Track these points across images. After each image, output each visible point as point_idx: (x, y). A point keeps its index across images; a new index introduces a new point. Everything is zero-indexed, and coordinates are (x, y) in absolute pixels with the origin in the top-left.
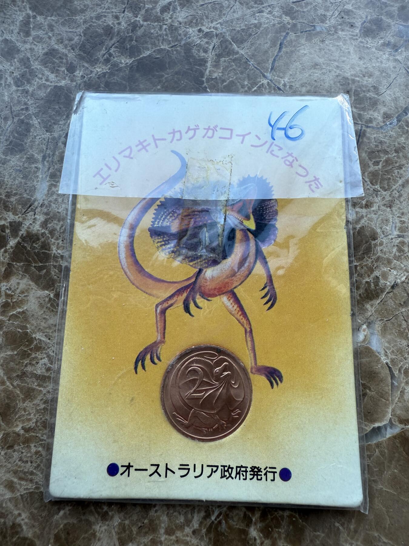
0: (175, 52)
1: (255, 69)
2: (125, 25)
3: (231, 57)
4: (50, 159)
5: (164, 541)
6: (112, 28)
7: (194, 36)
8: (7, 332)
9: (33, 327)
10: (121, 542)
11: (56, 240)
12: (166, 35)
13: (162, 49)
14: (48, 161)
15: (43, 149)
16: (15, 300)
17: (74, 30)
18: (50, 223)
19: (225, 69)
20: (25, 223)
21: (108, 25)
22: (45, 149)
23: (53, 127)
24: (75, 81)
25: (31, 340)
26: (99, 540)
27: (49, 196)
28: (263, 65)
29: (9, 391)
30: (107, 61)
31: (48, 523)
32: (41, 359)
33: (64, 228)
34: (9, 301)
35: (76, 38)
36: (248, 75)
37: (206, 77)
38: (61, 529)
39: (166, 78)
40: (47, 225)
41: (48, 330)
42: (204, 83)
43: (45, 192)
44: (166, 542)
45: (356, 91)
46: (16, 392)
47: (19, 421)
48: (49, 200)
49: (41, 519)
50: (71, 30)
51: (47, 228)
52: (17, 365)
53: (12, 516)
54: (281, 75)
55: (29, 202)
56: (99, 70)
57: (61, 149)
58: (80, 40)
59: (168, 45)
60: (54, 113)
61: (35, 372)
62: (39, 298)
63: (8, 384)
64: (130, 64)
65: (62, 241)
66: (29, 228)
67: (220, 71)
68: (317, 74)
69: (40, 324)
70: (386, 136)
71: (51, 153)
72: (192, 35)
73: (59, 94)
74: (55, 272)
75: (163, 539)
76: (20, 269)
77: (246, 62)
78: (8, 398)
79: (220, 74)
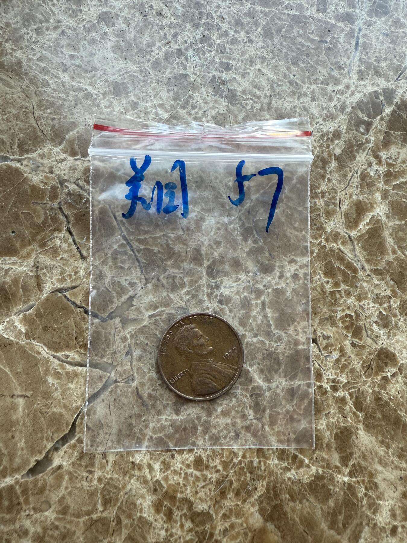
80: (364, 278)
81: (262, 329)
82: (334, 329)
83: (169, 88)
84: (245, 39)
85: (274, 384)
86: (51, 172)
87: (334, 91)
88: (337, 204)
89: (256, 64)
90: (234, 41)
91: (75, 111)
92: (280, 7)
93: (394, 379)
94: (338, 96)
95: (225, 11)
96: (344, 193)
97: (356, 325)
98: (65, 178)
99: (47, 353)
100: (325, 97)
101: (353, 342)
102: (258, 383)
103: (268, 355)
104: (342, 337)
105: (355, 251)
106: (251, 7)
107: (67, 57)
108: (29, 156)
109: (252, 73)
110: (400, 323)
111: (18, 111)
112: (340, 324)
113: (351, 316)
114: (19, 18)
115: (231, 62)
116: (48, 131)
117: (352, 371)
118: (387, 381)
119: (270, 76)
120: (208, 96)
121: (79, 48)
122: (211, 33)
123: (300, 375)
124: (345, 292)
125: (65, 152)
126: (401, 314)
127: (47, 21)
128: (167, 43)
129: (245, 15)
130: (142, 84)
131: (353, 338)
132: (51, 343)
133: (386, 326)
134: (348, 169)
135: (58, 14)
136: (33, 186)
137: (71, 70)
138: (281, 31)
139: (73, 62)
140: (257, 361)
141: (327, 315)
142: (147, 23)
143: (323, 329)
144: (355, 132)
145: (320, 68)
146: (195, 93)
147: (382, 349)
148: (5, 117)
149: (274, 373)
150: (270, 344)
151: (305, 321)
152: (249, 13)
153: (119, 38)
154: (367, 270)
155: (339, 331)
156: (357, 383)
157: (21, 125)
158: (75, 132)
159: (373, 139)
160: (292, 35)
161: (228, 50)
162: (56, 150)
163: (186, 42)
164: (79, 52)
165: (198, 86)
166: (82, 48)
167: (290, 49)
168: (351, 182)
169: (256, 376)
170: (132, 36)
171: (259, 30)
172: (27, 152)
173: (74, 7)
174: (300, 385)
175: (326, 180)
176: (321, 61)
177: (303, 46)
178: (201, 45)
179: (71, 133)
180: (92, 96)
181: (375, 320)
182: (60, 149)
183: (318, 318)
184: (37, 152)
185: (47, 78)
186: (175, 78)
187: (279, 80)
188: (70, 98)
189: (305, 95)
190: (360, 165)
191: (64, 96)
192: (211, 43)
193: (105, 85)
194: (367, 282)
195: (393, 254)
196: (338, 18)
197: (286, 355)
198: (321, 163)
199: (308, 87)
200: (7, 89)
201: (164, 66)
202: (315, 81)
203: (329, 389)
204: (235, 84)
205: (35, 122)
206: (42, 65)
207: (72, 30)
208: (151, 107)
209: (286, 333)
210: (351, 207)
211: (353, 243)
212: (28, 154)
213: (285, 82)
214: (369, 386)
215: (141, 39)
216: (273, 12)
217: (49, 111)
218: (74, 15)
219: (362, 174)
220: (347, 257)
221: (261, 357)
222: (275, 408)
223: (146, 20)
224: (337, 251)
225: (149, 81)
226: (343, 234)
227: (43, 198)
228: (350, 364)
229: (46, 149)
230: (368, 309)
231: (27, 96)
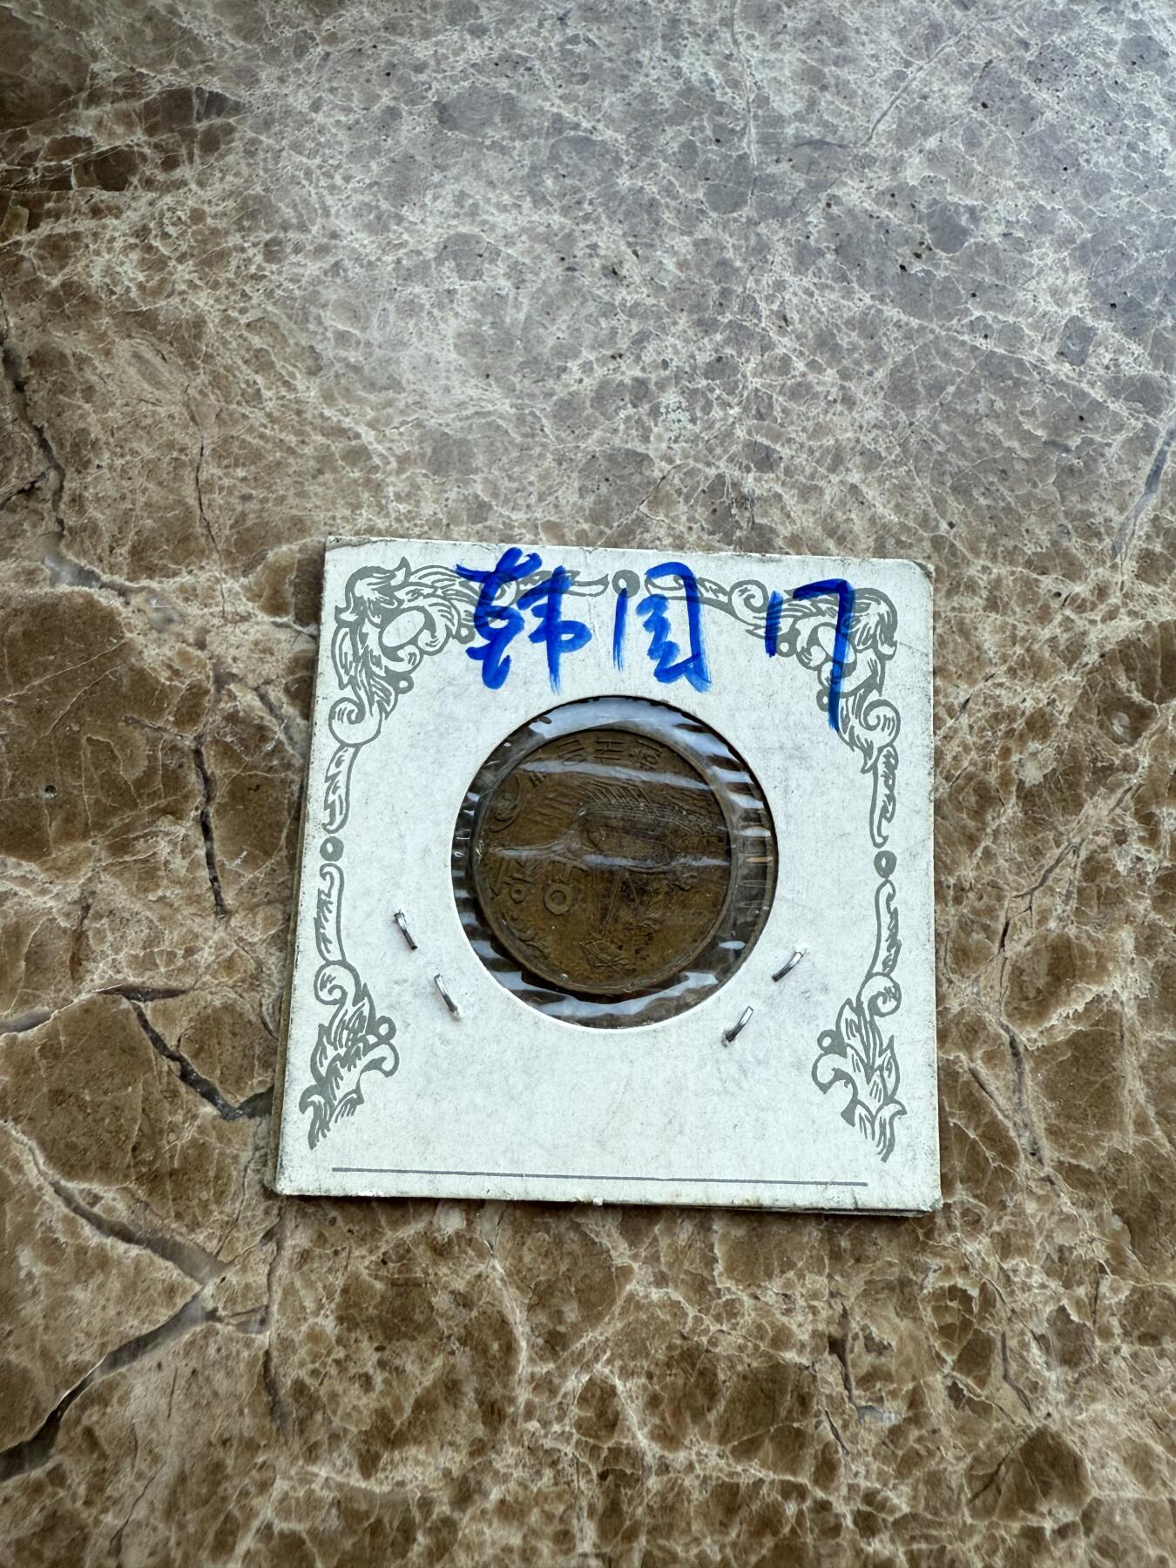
80: (1032, 1184)
81: (686, 1266)
82: (905, 1325)
83: (588, 483)
84: (834, 393)
85: (680, 1458)
86: (201, 645)
87: (1059, 595)
88: (995, 932)
89: (847, 470)
90: (800, 392)
91: (311, 488)
92: (954, 322)
93: (1063, 1545)
94: (1068, 612)
95: (795, 300)
96: (1023, 904)
97: (977, 1332)
98: (235, 671)
99: (40, 1172)
100: (1029, 607)
101: (955, 1384)
102: (634, 1437)
103: (682, 1354)
104: (925, 1358)
105: (1020, 1091)
106: (869, 308)
107: (329, 335)
108: (154, 585)
109: (832, 488)
110: (1116, 1363)
111: (157, 454)
112: (928, 1315)
113: (965, 1298)
114: (231, 204)
115: (778, 447)
116: (225, 530)
117: (935, 1480)
118: (1039, 1544)
119: (880, 509)
120: (690, 529)
121: (368, 318)
122: (740, 354)
123: (768, 1447)
124: (966, 1212)
125: (254, 596)
126: (1126, 1334)
127: (303, 227)
128: (613, 357)
129: (850, 323)
130: (515, 454)
131: (960, 1370)
132: (62, 1146)
133: (1070, 1358)
134: (1051, 835)
135: (337, 216)
136: (142, 670)
137: (332, 373)
138: (942, 389)
139: (342, 353)
140: (645, 1364)
141: (894, 1274)
142: (569, 290)
143: (872, 1318)
144: (1095, 730)
145: (1032, 521)
146: (657, 514)
147: (1042, 1433)
148: (119, 462)
149: (689, 1420)
150: (697, 1320)
151: (820, 1273)
152: (862, 322)
153: (484, 314)
154: (1046, 1160)
155: (922, 1336)
156: (940, 1525)
157: (156, 493)
158: (295, 547)
159: (1145, 761)
160: (971, 410)
161: (777, 413)
162: (231, 584)
163: (665, 364)
164: (364, 329)
165: (668, 495)
166: (375, 322)
167: (956, 446)
168: (1052, 876)
169: (632, 1413)
170: (522, 316)
171: (880, 375)
172: (151, 571)
173: (384, 205)
174: (761, 1481)
175: (979, 852)
176: (1039, 501)
177: (996, 444)
178: (704, 382)
179: (285, 548)
180: (369, 457)
181: (1038, 1332)
182: (242, 586)
183: (864, 1276)
184: (177, 579)
185: (260, 379)
186: (611, 458)
187: (904, 528)
188: (307, 450)
189: (972, 587)
190: (1089, 830)
191: (292, 439)
192: (736, 382)
193: (412, 434)
194: (1039, 1198)
195: (1137, 1132)
196: (1117, 386)
197: (740, 1368)
198: (973, 799)
199: (985, 569)
200: (146, 386)
201: (587, 419)
202: (1011, 556)
203: (848, 1522)
204: (776, 513)
205: (195, 494)
206: (257, 341)
207: (362, 266)
208: (523, 525)
209: (756, 1298)
210: (1036, 952)
211: (1019, 1063)
212: (151, 577)
213: (921, 540)
214: (977, 1548)
215: (541, 330)
216: (932, 331)
217: (240, 473)
218: (378, 225)
219: (1089, 859)
220: (993, 1106)
221: (661, 1356)
222: (668, 1537)
223: (569, 280)
224: (967, 1077)
225: (538, 450)
226: (994, 1028)
227: (159, 711)
228: (931, 1454)
229: (203, 577)
230: (1026, 1288)
231: (193, 418)
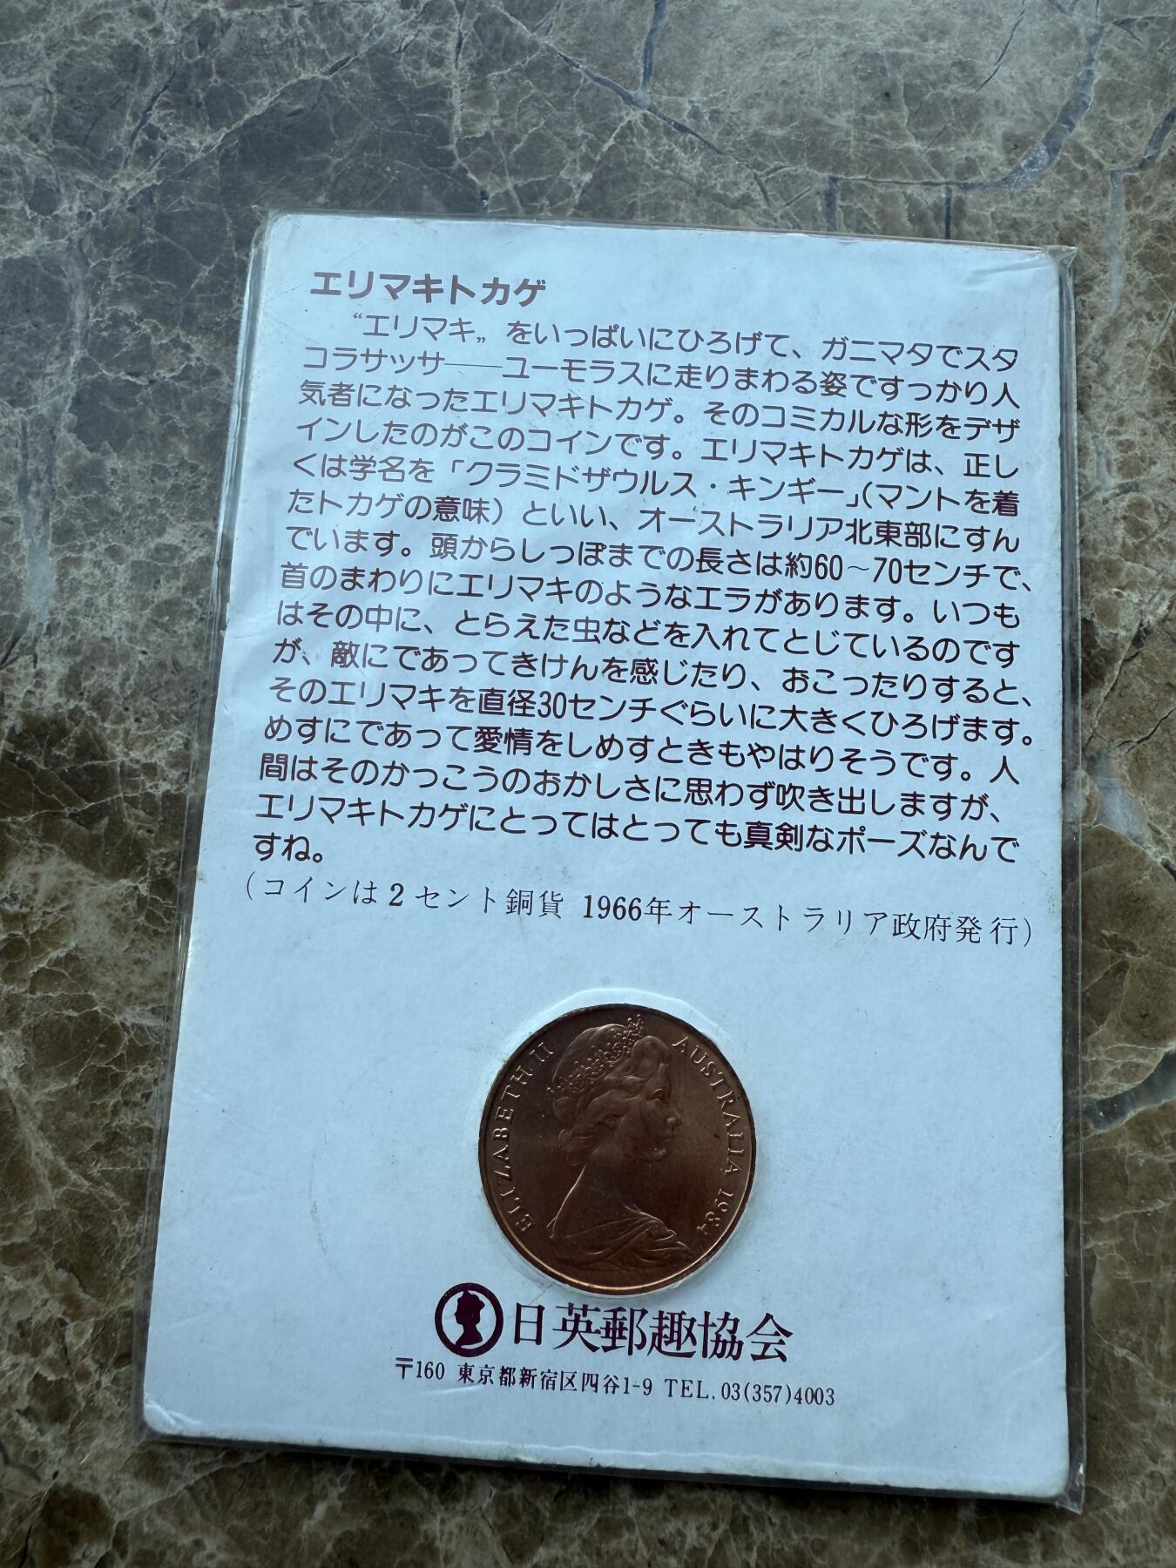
0: (346, 84)
1: (597, 84)
2: (178, 33)
3: (517, 63)
4: (44, 485)
5: (637, 1516)
6: (137, 48)
7: (393, 22)
8: (35, 1028)
9: (109, 996)
10: (513, 1550)
11: (116, 723)
12: (308, 36)
13: (304, 81)
14: (38, 494)
15: (16, 461)
16: (35, 929)
17: (23, 79)
18: (87, 678)
19: (507, 103)
20: (13, 692)
21: (125, 44)
22: (19, 458)
23: (30, 388)
24: (64, 234)
25: (112, 1035)
26: (447, 1560)
27: (65, 596)
28: (619, 66)
29: (82, 1196)
30: (147, 151)
31: (287, 1549)
32: (156, 1082)
33: (132, 682)
34: (20, 933)
35: (36, 104)
36: (581, 106)
37: (456, 139)
38: (330, 1556)
39: (337, 168)
40: (80, 684)
41: (154, 994)
42: (454, 159)
43: (52, 586)
44: (642, 1518)
45: (909, 87)
46: (103, 1197)
47: (134, 1277)
48: (68, 608)
49: (264, 1543)
50: (12, 81)
51: (82, 694)
52: (86, 1115)
53: (177, 1553)
54: (679, 85)
55: (10, 626)
56: (128, 185)
57: (70, 446)
58: (49, 105)
59: (322, 64)
60: (23, 344)
61: (146, 1124)
62: (108, 904)
63: (74, 1176)
64: (220, 147)
65: (137, 720)
66: (26, 704)
67: (495, 113)
68: (783, 62)
69: (127, 980)
70: (1025, 202)
71: (42, 467)
72: (386, 20)
73: (24, 282)
74: (137, 818)
75: (631, 1513)
76: (29, 832)
77: (566, 70)
78: (85, 1218)
79: (497, 122)
